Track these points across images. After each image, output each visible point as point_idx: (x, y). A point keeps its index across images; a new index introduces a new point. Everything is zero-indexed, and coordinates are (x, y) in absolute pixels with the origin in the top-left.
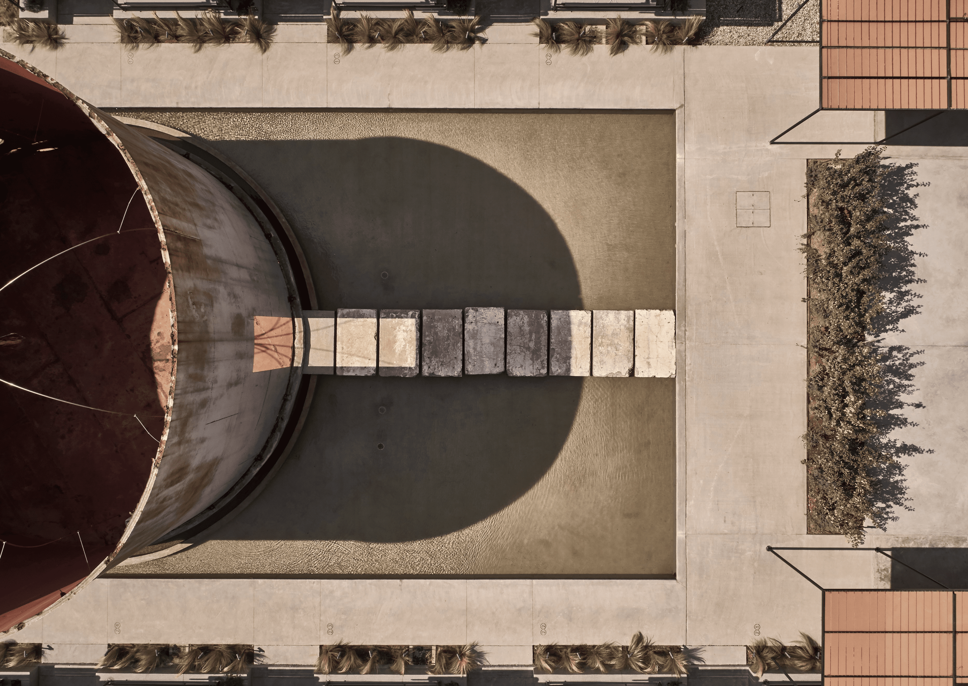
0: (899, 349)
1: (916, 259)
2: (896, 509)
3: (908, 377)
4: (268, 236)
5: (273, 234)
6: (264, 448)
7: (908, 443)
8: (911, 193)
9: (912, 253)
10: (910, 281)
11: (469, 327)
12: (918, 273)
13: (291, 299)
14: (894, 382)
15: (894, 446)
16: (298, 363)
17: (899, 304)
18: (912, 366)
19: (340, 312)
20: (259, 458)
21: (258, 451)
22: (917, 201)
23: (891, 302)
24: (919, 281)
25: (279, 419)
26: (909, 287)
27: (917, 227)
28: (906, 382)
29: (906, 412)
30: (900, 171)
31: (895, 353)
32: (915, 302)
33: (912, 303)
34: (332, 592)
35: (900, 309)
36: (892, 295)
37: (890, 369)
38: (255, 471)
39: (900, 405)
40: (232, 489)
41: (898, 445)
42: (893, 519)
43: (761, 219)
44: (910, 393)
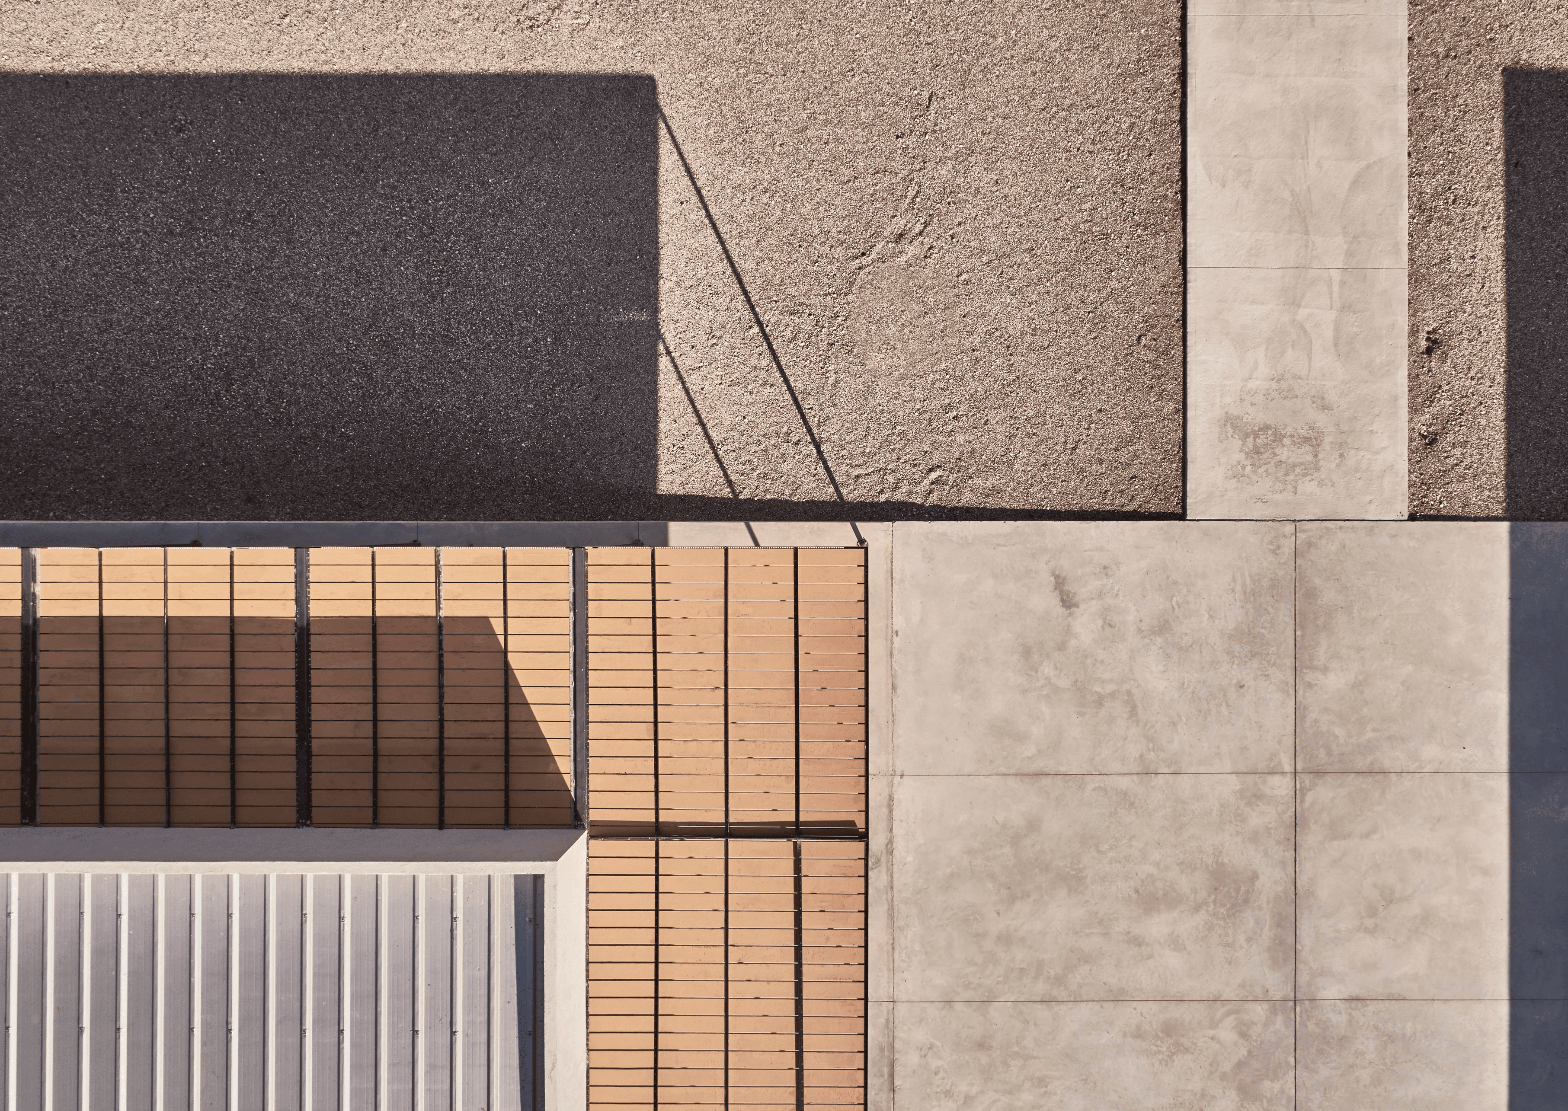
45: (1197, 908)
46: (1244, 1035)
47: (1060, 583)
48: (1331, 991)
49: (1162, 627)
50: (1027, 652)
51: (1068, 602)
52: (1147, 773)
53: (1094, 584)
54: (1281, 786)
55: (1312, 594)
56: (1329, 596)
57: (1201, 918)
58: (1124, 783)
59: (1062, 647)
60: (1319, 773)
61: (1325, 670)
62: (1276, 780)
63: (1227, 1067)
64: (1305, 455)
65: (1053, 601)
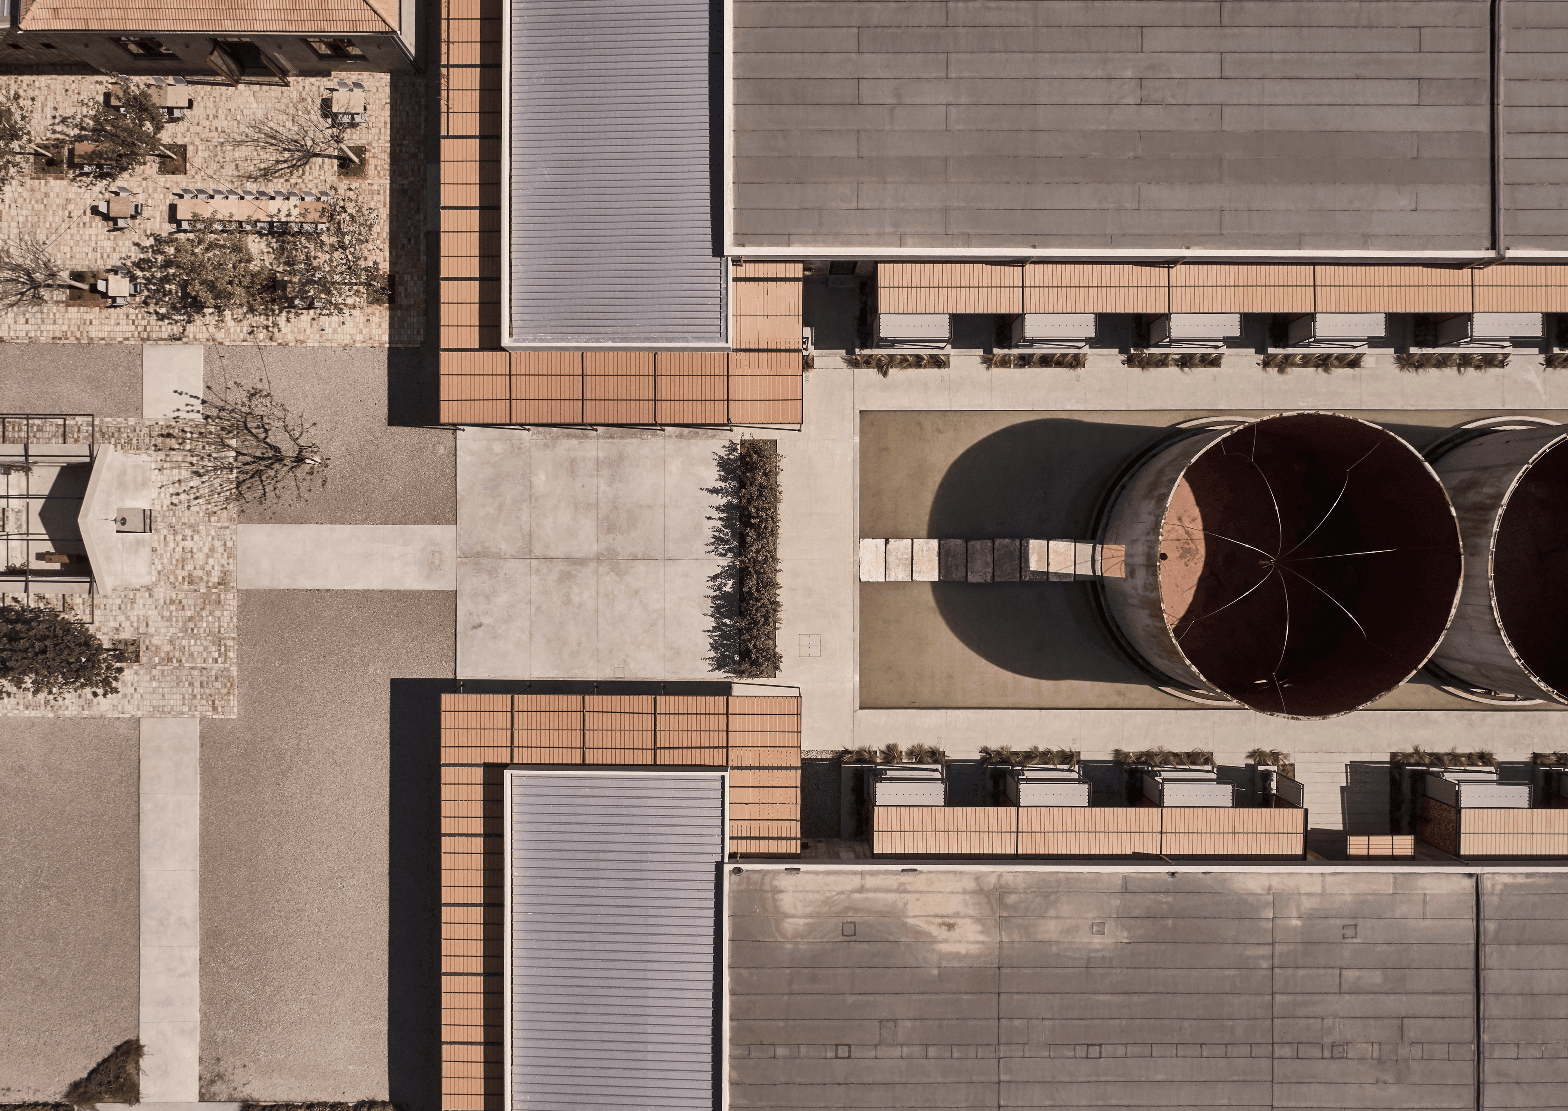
0: (721, 555)
1: (710, 611)
2: (723, 453)
3: (715, 537)
4: (1118, 627)
5: (1114, 629)
6: (1120, 493)
7: (715, 495)
8: (712, 654)
9: (712, 616)
10: (714, 597)
11: (990, 570)
12: (709, 602)
13: (1103, 587)
14: (724, 534)
15: (724, 494)
16: (1099, 547)
17: (720, 584)
18: (713, 544)
19: (1072, 579)
20: (1123, 487)
21: (1124, 492)
22: (709, 647)
23: (725, 585)
24: (708, 597)
25: (1110, 512)
26: (715, 594)
27: (709, 631)
28: (716, 534)
29: (716, 515)
30: (719, 668)
31: (724, 552)
32: (711, 584)
33: (712, 584)
34: (1077, 402)
35: (719, 580)
36: (724, 589)
37: (727, 542)
38: (1126, 478)
39: (720, 519)
40: (1141, 467)
41: (720, 495)
42: (724, 447)
43: (805, 640)
44: (714, 527)
45: (570, 587)
46: (608, 574)
47: (474, 628)
48: (595, 548)
49: (487, 597)
50: (495, 637)
51: (480, 625)
52: (530, 602)
53: (475, 617)
54: (535, 563)
55: (478, 553)
56: (479, 548)
57: (574, 587)
58: (533, 609)
59: (493, 627)
60: (531, 551)
61: (500, 549)
62: (532, 565)
63: (618, 579)
64: (437, 555)
65: (479, 629)
